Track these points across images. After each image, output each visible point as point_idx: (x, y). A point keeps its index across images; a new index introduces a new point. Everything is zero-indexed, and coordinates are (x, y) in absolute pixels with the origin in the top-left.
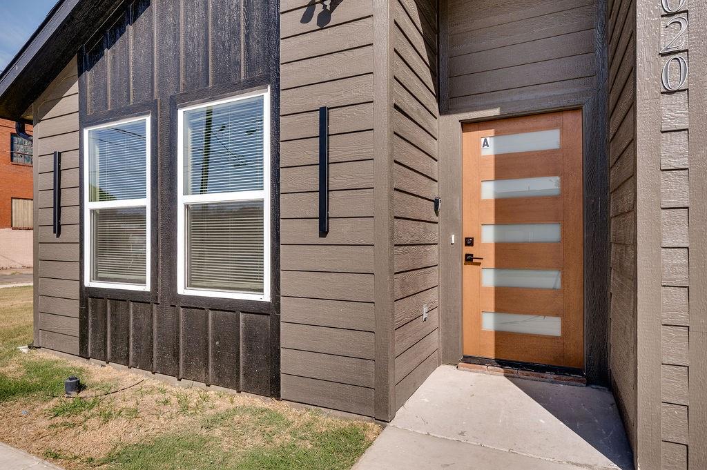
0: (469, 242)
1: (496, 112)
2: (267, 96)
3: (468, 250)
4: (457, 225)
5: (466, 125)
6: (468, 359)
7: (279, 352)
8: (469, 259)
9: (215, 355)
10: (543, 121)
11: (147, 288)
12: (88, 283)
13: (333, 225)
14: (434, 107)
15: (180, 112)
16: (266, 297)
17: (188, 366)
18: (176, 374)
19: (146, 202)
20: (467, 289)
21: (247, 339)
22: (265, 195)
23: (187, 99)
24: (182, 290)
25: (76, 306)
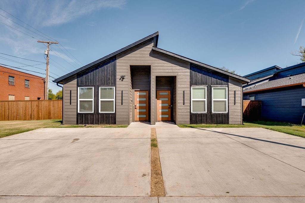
0: (135, 106)
1: (139, 90)
2: (114, 88)
3: (135, 107)
4: (134, 104)
5: (135, 91)
6: (135, 121)
7: (116, 119)
8: (135, 108)
9: (106, 121)
10: (144, 91)
11: (93, 112)
12: (79, 112)
13: (123, 104)
14: (132, 88)
15: (100, 88)
16: (114, 112)
17: (101, 122)
18: (98, 124)
19: (93, 100)
20: (135, 112)
21: (111, 117)
22: (114, 100)
23: (101, 86)
24: (100, 112)
25: (76, 116)
